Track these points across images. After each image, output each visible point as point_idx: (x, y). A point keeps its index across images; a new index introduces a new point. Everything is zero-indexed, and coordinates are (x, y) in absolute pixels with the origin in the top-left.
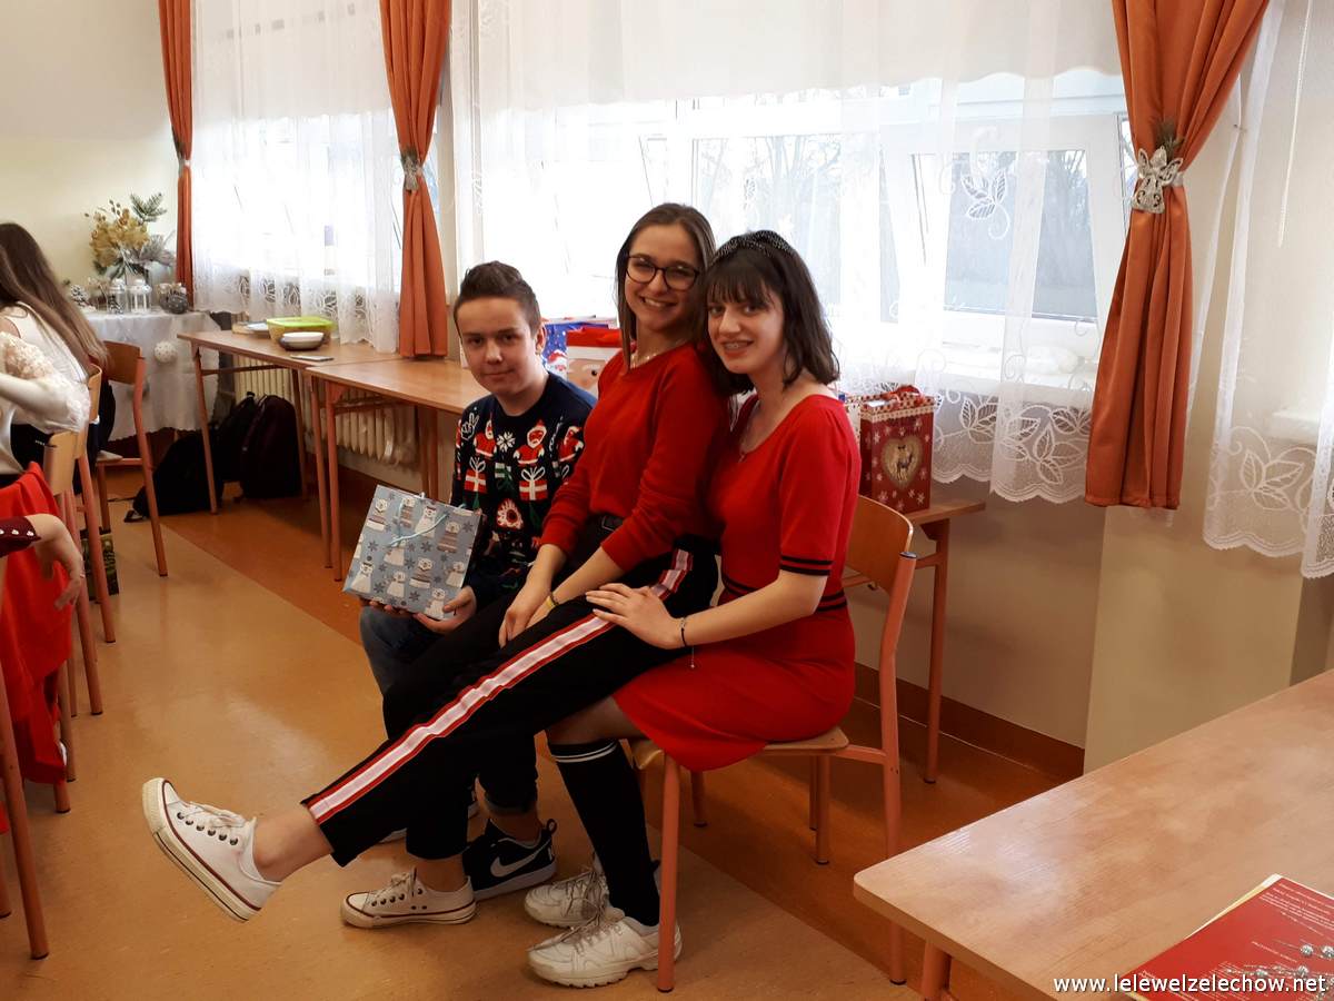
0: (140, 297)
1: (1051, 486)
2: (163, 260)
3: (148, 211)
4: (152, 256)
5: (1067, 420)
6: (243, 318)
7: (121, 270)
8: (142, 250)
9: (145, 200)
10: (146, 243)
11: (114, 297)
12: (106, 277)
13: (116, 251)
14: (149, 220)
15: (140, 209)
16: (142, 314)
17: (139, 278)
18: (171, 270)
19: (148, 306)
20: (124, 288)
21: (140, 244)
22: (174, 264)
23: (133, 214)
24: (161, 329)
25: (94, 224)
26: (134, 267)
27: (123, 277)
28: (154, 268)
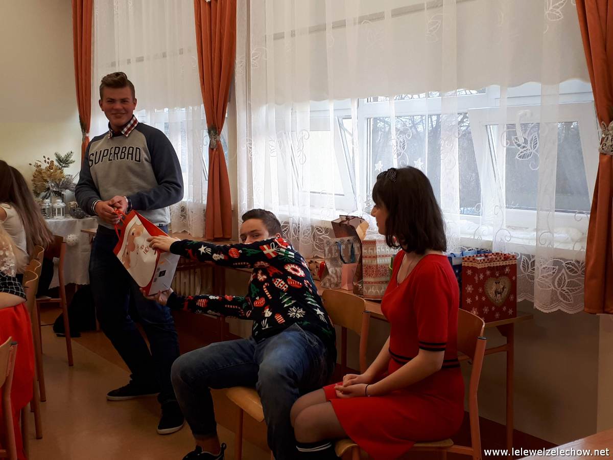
0: (59, 209)
1: (566, 304)
2: (71, 188)
3: (64, 161)
4: (66, 185)
5: (573, 267)
7: (48, 194)
8: (61, 183)
9: (63, 155)
10: (63, 179)
11: (44, 209)
12: (40, 199)
13: (46, 184)
14: (64, 167)
15: (60, 160)
16: (60, 219)
17: (58, 199)
19: (63, 215)
20: (50, 204)
21: (60, 180)
23: (56, 163)
24: (70, 227)
25: (35, 168)
26: (56, 192)
27: (50, 198)
28: (67, 193)
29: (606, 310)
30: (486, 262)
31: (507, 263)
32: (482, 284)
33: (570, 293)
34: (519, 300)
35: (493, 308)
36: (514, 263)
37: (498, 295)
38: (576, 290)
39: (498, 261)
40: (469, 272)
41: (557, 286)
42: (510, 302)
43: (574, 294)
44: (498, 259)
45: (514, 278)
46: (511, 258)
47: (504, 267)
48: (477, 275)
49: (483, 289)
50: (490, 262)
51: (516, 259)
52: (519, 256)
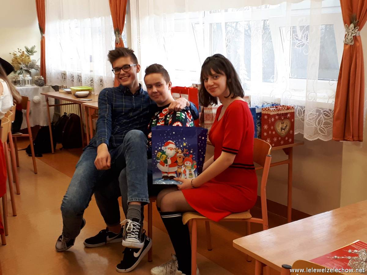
0: (28, 81)
2: (36, 68)
3: (30, 52)
4: (32, 67)
5: (327, 114)
6: (63, 87)
7: (22, 72)
8: (29, 65)
9: (29, 48)
10: (30, 62)
11: (19, 81)
12: (17, 74)
13: (20, 65)
14: (31, 55)
15: (28, 51)
16: (29, 86)
17: (28, 74)
18: (39, 72)
19: (31, 84)
20: (23, 78)
21: (28, 63)
22: (39, 69)
23: (26, 53)
24: (35, 92)
25: (13, 56)
26: (26, 70)
27: (22, 74)
28: (33, 71)
29: (345, 139)
30: (276, 111)
31: (289, 111)
32: (273, 124)
33: (325, 129)
34: (295, 133)
35: (280, 138)
36: (293, 111)
37: (283, 131)
38: (329, 127)
39: (283, 110)
40: (266, 117)
41: (317, 125)
42: (290, 135)
43: (328, 129)
44: (283, 109)
45: (293, 120)
46: (291, 108)
47: (287, 114)
48: (270, 119)
49: (274, 127)
50: (278, 111)
51: (294, 109)
52: (296, 107)
